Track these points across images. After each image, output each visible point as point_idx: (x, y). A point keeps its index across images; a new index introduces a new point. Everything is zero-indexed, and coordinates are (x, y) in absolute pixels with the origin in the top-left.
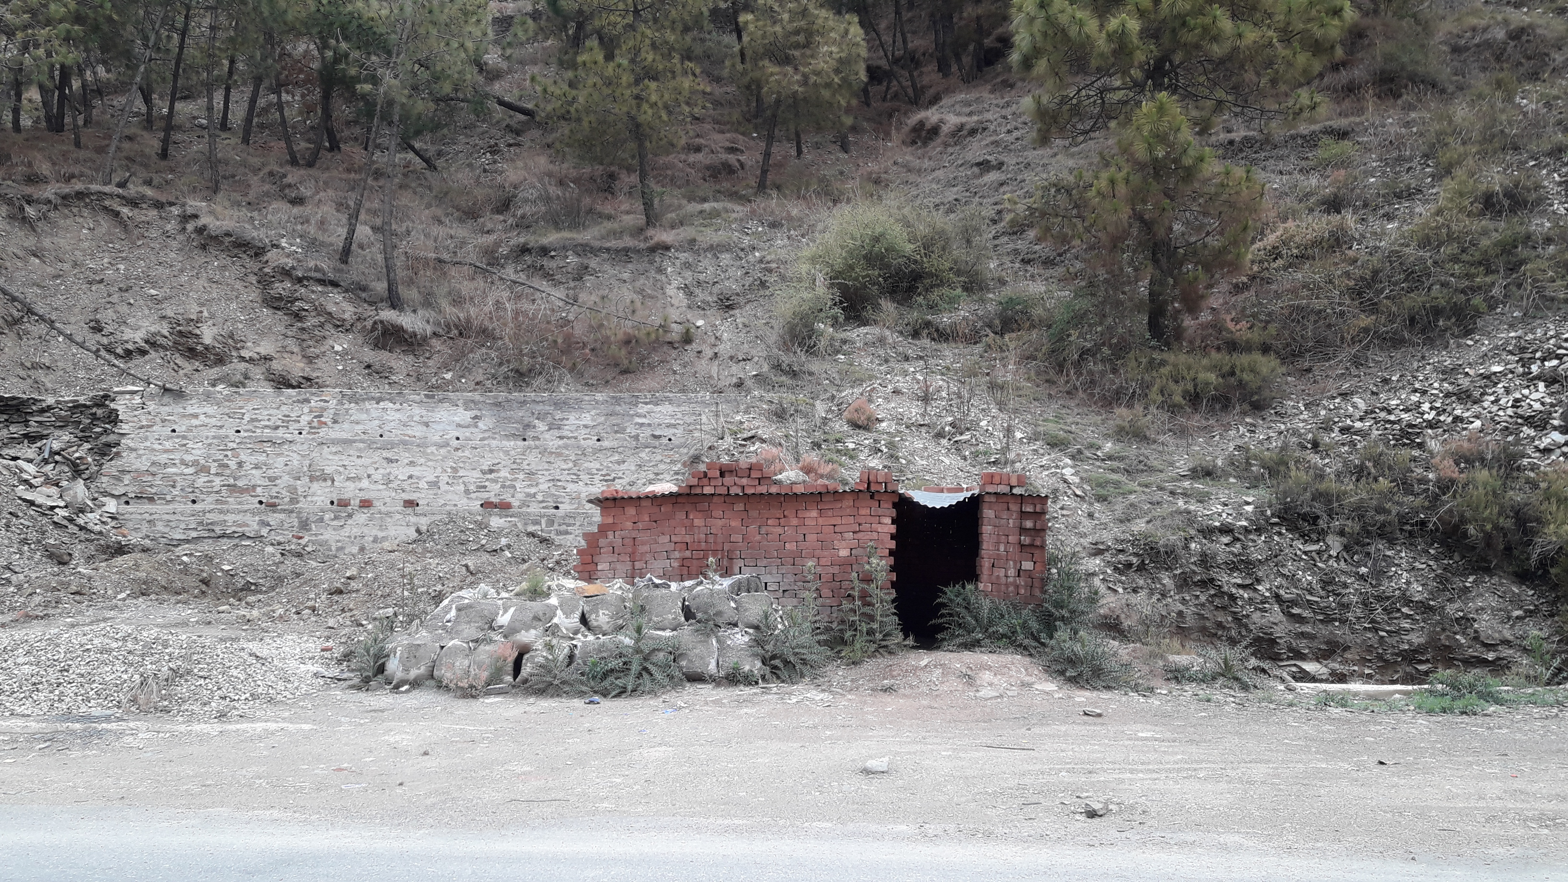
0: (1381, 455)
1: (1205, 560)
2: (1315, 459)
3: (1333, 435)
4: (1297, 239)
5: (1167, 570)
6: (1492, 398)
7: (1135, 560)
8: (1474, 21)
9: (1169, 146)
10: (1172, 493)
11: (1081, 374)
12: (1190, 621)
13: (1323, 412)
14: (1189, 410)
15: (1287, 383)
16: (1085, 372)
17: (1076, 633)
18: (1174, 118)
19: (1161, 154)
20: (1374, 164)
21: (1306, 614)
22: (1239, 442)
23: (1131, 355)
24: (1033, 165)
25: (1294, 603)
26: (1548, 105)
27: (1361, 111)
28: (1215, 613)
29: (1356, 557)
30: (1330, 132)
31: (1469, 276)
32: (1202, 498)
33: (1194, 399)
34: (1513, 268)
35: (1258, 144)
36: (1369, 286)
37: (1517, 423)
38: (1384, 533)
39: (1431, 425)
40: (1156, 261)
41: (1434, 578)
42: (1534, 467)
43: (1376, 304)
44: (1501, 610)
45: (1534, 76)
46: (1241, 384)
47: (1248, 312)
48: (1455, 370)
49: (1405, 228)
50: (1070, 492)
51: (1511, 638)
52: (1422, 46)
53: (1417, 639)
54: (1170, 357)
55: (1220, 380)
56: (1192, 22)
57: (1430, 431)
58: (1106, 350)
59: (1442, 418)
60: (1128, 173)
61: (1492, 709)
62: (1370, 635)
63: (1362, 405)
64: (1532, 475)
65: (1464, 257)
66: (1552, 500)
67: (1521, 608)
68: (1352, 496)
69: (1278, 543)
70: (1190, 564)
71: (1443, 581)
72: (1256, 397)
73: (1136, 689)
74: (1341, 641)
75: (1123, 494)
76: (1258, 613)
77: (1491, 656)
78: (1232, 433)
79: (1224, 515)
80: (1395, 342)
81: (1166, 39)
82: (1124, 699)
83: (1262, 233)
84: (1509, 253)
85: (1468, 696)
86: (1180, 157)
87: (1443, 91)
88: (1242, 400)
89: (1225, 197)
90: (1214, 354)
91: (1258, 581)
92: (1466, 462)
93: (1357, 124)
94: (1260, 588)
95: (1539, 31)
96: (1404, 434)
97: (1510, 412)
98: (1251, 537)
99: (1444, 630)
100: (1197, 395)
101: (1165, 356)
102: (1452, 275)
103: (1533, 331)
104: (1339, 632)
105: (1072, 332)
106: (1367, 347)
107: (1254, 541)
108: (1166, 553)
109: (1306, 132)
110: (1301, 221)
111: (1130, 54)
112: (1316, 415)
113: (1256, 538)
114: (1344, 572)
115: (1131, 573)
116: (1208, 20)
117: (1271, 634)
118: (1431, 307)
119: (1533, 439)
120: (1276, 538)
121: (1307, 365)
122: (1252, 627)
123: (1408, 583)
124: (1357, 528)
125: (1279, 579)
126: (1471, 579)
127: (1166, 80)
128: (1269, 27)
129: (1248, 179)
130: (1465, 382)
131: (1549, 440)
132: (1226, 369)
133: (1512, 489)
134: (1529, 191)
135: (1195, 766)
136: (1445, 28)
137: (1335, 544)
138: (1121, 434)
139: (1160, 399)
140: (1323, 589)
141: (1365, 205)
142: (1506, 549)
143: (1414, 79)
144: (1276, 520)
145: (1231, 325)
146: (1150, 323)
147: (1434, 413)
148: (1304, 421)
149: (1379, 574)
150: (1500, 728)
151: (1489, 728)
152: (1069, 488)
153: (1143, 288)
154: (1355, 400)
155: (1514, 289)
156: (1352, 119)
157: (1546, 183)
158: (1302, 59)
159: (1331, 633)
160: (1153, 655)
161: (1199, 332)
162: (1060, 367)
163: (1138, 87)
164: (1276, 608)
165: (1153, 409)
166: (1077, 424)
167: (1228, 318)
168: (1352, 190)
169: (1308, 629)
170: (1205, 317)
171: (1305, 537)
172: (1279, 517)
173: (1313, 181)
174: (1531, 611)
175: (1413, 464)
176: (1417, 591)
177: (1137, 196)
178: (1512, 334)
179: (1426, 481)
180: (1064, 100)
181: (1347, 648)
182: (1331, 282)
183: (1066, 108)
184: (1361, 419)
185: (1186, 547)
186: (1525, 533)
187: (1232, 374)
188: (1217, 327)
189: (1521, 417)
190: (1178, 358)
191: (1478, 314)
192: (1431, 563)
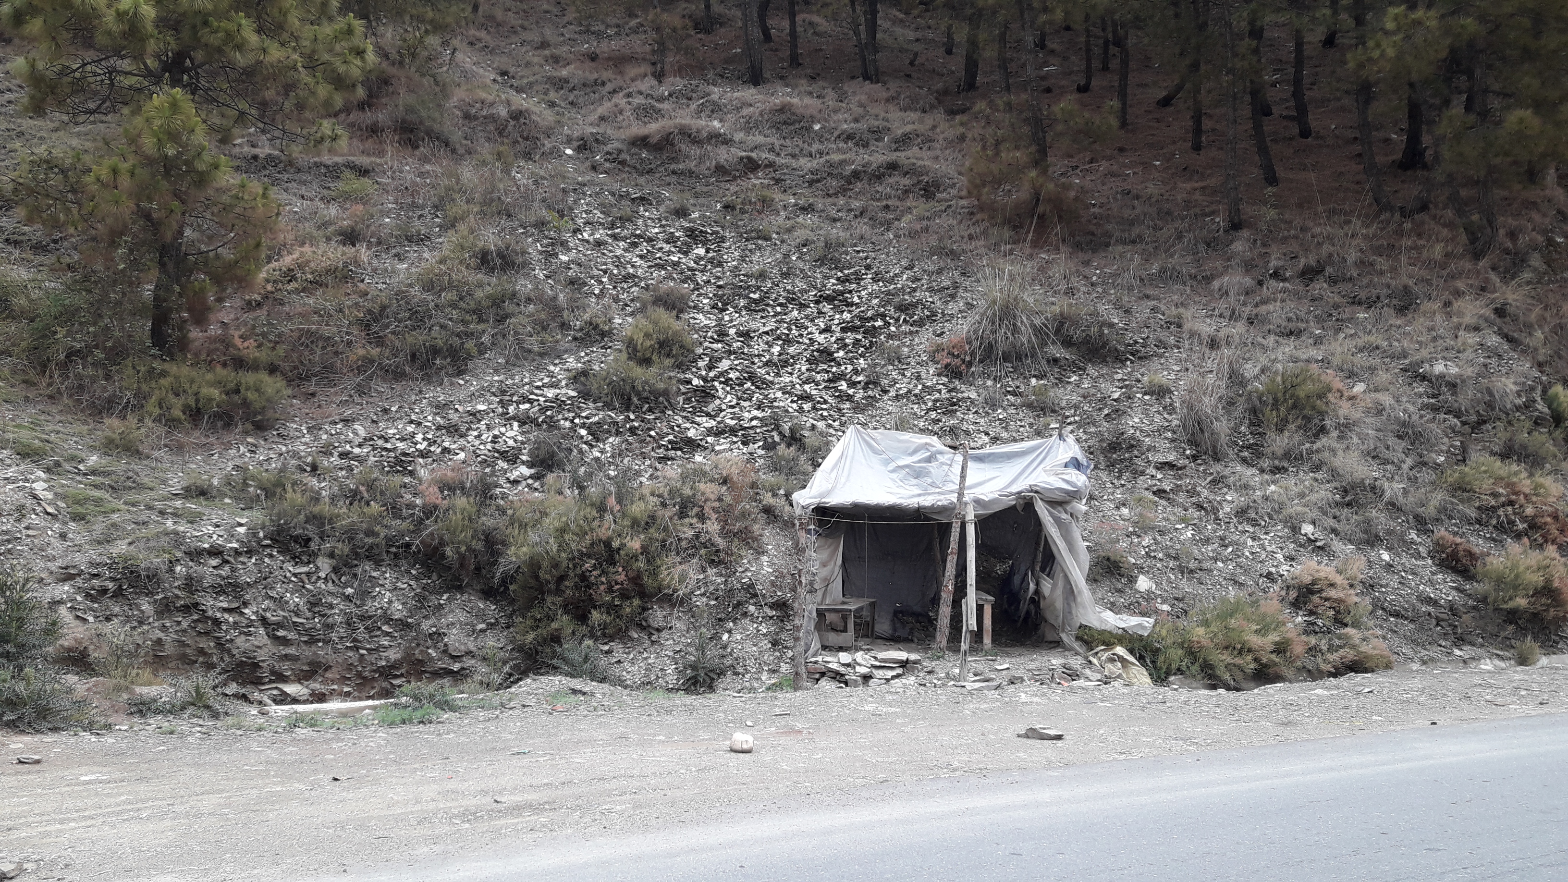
0: (374, 480)
1: (191, 584)
2: (314, 482)
3: (332, 459)
4: (312, 265)
5: (147, 595)
6: (475, 433)
7: (111, 585)
8: (483, 95)
9: (181, 146)
10: (162, 513)
11: (68, 377)
12: (169, 649)
13: (324, 437)
14: (189, 426)
15: (292, 406)
16: (71, 375)
17: (21, 670)
18: (189, 118)
19: (171, 152)
20: (390, 206)
21: (291, 636)
22: (238, 462)
23: (129, 362)
24: (28, 136)
25: (280, 625)
26: (536, 182)
27: (381, 153)
28: (198, 639)
29: (343, 579)
30: (352, 167)
31: (463, 322)
32: (193, 519)
33: (195, 414)
34: (501, 320)
35: (282, 165)
36: (376, 320)
37: (494, 457)
38: (372, 556)
39: (423, 454)
40: (162, 265)
41: (414, 597)
42: (504, 496)
43: (380, 337)
44: (467, 624)
45: (528, 156)
46: (245, 403)
47: (257, 331)
48: (446, 405)
49: (413, 270)
50: (39, 509)
51: (474, 649)
52: (439, 106)
53: (394, 655)
54: (173, 368)
55: (224, 396)
56: (215, 24)
57: (421, 460)
58: (99, 354)
59: (432, 449)
60: (134, 166)
61: (446, 716)
62: (350, 654)
63: (362, 432)
64: (502, 502)
65: (462, 304)
66: (516, 525)
67: (484, 621)
68: (344, 519)
69: (268, 565)
70: (174, 588)
71: (421, 599)
72: (259, 417)
73: (89, 727)
74: (323, 661)
75: (105, 512)
76: (243, 638)
77: (456, 667)
78: (232, 452)
79: (215, 537)
80: (398, 375)
81: (186, 33)
82: (72, 740)
83: (279, 254)
84: (498, 306)
85: (427, 705)
86: (193, 159)
87: (454, 151)
88: (246, 419)
89: (237, 210)
90: (219, 369)
91: (245, 604)
92: (449, 490)
93: (378, 165)
94: (246, 611)
95: (534, 117)
96: (399, 461)
97: (489, 446)
98: (241, 559)
99: (418, 645)
100: (198, 410)
101: (166, 366)
102: (450, 319)
103: (512, 377)
104: (322, 652)
105: (59, 329)
106: (370, 378)
107: (244, 563)
108: (148, 577)
109: (329, 162)
110: (318, 248)
111: (143, 40)
112: (317, 438)
113: (246, 560)
114: (330, 593)
115: (106, 600)
116: (231, 26)
117: (255, 658)
118: (431, 346)
119: (505, 471)
120: (266, 560)
121: (312, 389)
122: (235, 652)
123: (390, 602)
124: (347, 550)
125: (266, 602)
126: (445, 597)
127: (185, 77)
128: (294, 49)
129: (264, 196)
130: (454, 417)
131: (518, 473)
132: (231, 386)
133: (486, 515)
134: (517, 254)
135: (140, 805)
136: (459, 95)
137: (324, 565)
138: (109, 447)
139: (157, 411)
140: (309, 610)
141: (379, 243)
142: (476, 569)
143: (430, 133)
144: (269, 542)
145: (238, 342)
146: (153, 330)
147: (425, 443)
148: (306, 444)
149: (364, 594)
150: (448, 733)
151: (439, 735)
152: (39, 504)
153: (148, 291)
154: (356, 427)
155: (500, 338)
156: (373, 159)
157: (530, 250)
158: (323, 90)
159: (315, 653)
160: (118, 689)
161: (207, 345)
162: (44, 367)
163: (155, 78)
164: (262, 631)
165: (148, 422)
166: (58, 432)
167: (237, 334)
168: (368, 226)
169: (292, 651)
170: (214, 330)
171: (296, 559)
172: (271, 539)
173: (333, 211)
174: (492, 624)
175: (403, 490)
176: (398, 609)
177: (143, 192)
178: (496, 378)
179: (414, 506)
180: (65, 71)
181: (328, 668)
182: (341, 311)
183: (66, 80)
184: (360, 446)
185: (171, 570)
186: (492, 555)
187: (237, 391)
188: (225, 342)
189: (498, 452)
190: (180, 370)
191: (470, 357)
192: (412, 583)
